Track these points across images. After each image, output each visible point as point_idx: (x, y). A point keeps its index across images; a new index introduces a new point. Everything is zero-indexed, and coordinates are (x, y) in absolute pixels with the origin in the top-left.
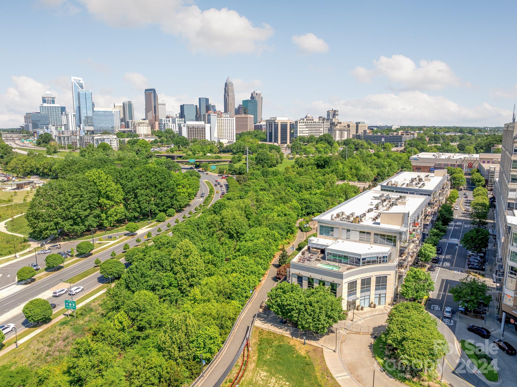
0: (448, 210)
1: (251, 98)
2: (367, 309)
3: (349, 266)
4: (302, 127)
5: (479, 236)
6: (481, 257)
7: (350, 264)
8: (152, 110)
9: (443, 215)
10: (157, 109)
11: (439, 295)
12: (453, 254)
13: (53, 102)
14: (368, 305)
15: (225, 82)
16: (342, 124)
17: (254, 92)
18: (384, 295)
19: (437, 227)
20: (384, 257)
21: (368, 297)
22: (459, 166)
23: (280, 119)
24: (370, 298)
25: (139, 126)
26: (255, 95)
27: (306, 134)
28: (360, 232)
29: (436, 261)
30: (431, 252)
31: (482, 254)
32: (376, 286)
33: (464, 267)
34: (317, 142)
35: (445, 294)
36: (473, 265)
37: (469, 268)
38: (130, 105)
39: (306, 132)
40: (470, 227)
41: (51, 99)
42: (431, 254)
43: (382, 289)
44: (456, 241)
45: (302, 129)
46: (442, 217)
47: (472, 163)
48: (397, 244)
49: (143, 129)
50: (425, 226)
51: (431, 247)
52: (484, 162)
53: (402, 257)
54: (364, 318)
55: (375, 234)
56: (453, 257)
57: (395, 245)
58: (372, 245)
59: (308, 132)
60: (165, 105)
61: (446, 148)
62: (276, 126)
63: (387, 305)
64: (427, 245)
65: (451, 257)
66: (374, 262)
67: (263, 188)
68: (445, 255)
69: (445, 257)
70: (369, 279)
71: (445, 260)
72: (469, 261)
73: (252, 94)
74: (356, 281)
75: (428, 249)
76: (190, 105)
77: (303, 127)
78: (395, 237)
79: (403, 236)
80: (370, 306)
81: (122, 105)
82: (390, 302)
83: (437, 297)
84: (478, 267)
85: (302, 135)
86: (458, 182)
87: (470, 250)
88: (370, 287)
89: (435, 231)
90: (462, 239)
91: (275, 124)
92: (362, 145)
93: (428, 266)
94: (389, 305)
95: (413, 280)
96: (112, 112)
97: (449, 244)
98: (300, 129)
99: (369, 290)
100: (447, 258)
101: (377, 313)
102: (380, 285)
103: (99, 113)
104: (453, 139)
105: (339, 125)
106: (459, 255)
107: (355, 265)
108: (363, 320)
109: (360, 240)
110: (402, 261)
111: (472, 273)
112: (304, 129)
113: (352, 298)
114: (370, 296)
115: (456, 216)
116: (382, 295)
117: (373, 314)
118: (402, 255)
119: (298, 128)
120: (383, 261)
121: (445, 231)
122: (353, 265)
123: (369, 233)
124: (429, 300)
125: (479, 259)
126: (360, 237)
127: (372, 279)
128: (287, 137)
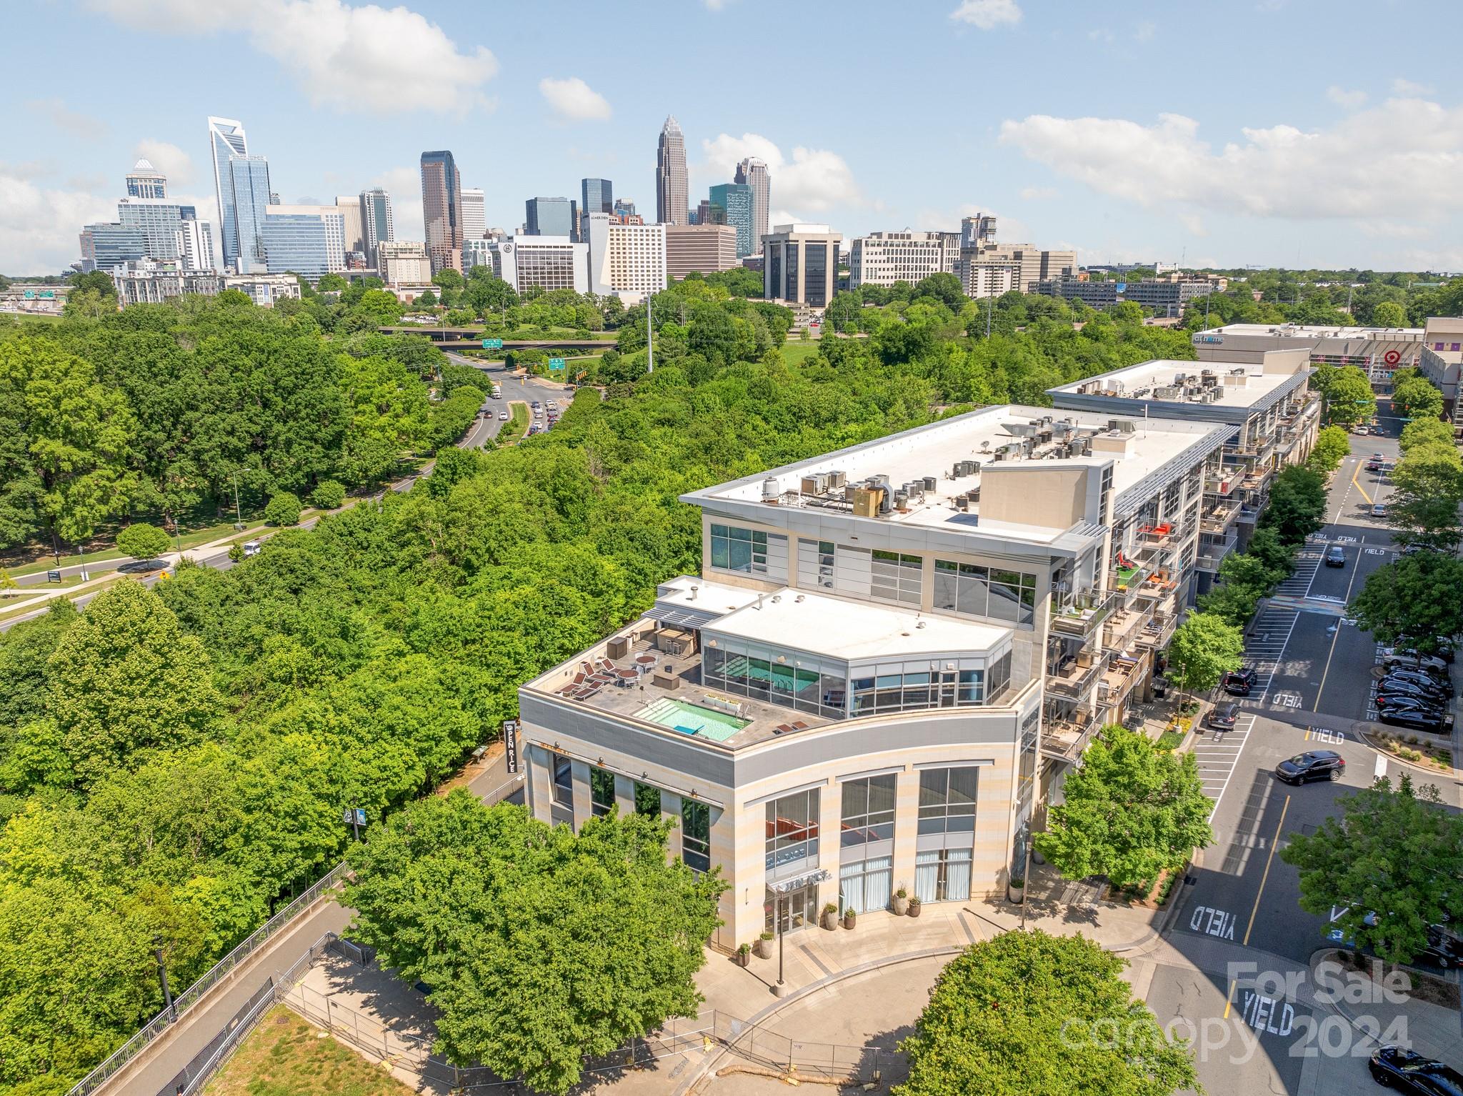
0: (1307, 486)
1: (736, 179)
2: (873, 921)
3: (793, 714)
4: (874, 257)
5: (1429, 587)
6: (1432, 671)
7: (801, 706)
8: (442, 215)
9: (1285, 503)
10: (457, 212)
11: (1235, 850)
12: (1317, 659)
13: (159, 192)
14: (884, 902)
15: (660, 131)
16: (999, 252)
17: (746, 162)
18: (964, 857)
19: (1257, 548)
20: (966, 676)
21: (885, 864)
22: (1353, 361)
23: (804, 231)
24: (891, 871)
25: (396, 258)
26: (746, 172)
27: (885, 282)
28: (878, 555)
29: (1242, 685)
30: (1217, 650)
31: (1437, 662)
32: (922, 813)
33: (1360, 717)
34: (913, 298)
35: (1268, 848)
36: (1399, 706)
37: (1384, 720)
38: (381, 201)
39: (886, 273)
40: (1388, 554)
41: (153, 184)
42: (1218, 660)
43: (955, 827)
44: (1331, 605)
45: (874, 265)
46: (1281, 513)
47: (1399, 350)
48: (1037, 612)
49: (408, 267)
50: (1207, 541)
51: (1222, 628)
52: (1440, 347)
53: (1066, 674)
54: (840, 978)
55: (939, 564)
56: (1315, 671)
57: (1029, 620)
58: (925, 618)
59: (893, 273)
60: (480, 199)
61: (1312, 314)
62: (792, 249)
63: (977, 905)
64: (1205, 618)
65: (1308, 672)
66: (917, 698)
67: (667, 415)
68: (1285, 661)
69: (1282, 671)
70: (886, 784)
71: (1281, 683)
72: (1383, 690)
73: (739, 169)
74: (815, 794)
75: (1207, 636)
76: (554, 200)
77: (878, 257)
78: (1031, 579)
79: (1078, 579)
80: (891, 908)
81: (357, 200)
82: (993, 887)
83: (1227, 863)
84: (1419, 717)
85: (872, 282)
86: (1347, 407)
87: (1388, 645)
88: (891, 817)
89: (1247, 560)
90: (1358, 597)
91: (788, 246)
92: (1050, 309)
93: (1207, 707)
94: (988, 901)
95: (1104, 790)
96: (319, 218)
97: (1304, 614)
99: (889, 833)
100: (1289, 673)
101: (913, 948)
102: (941, 811)
103: (282, 221)
104: (1338, 295)
105: (988, 253)
106: (1342, 663)
107: (825, 713)
108: (832, 989)
109: (875, 592)
110: (1060, 695)
111: (1394, 744)
112: (882, 265)
113: (794, 872)
114: (891, 858)
115: (1335, 515)
116: (952, 857)
117: (896, 952)
118: (1069, 666)
119: (863, 262)
120: (965, 694)
121: (1289, 568)
122: (813, 710)
123: (916, 561)
124: (1187, 878)
125: (1426, 681)
126: (875, 580)
127: (900, 783)
128: (824, 288)
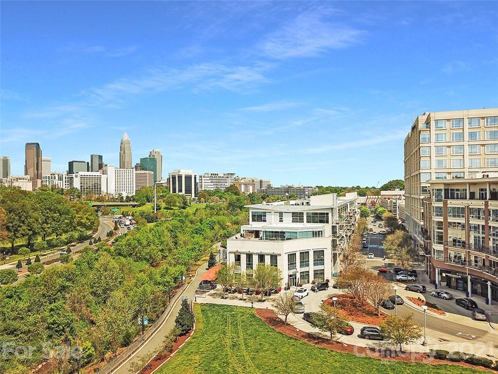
1: (150, 156)
4: (206, 181)
8: (33, 166)
10: (40, 166)
17: (153, 151)
18: (323, 271)
20: (319, 232)
23: (184, 172)
24: (309, 274)
25: (17, 182)
28: (293, 213)
32: (314, 261)
38: (6, 160)
43: (320, 264)
45: (206, 184)
47: (375, 201)
52: (385, 199)
57: (328, 223)
59: (213, 186)
60: (50, 161)
70: (307, 253)
74: (295, 254)
76: (80, 162)
77: (208, 181)
78: (327, 214)
85: (207, 189)
88: (308, 261)
91: (178, 177)
98: (205, 184)
99: (308, 265)
102: (318, 260)
112: (209, 184)
113: (292, 271)
114: (309, 271)
116: (320, 271)
119: (203, 183)
126: (293, 219)
127: (310, 253)
128: (191, 191)
